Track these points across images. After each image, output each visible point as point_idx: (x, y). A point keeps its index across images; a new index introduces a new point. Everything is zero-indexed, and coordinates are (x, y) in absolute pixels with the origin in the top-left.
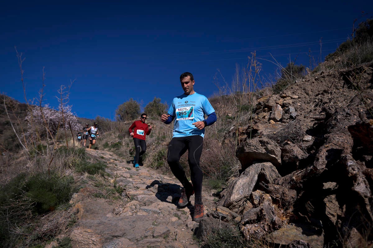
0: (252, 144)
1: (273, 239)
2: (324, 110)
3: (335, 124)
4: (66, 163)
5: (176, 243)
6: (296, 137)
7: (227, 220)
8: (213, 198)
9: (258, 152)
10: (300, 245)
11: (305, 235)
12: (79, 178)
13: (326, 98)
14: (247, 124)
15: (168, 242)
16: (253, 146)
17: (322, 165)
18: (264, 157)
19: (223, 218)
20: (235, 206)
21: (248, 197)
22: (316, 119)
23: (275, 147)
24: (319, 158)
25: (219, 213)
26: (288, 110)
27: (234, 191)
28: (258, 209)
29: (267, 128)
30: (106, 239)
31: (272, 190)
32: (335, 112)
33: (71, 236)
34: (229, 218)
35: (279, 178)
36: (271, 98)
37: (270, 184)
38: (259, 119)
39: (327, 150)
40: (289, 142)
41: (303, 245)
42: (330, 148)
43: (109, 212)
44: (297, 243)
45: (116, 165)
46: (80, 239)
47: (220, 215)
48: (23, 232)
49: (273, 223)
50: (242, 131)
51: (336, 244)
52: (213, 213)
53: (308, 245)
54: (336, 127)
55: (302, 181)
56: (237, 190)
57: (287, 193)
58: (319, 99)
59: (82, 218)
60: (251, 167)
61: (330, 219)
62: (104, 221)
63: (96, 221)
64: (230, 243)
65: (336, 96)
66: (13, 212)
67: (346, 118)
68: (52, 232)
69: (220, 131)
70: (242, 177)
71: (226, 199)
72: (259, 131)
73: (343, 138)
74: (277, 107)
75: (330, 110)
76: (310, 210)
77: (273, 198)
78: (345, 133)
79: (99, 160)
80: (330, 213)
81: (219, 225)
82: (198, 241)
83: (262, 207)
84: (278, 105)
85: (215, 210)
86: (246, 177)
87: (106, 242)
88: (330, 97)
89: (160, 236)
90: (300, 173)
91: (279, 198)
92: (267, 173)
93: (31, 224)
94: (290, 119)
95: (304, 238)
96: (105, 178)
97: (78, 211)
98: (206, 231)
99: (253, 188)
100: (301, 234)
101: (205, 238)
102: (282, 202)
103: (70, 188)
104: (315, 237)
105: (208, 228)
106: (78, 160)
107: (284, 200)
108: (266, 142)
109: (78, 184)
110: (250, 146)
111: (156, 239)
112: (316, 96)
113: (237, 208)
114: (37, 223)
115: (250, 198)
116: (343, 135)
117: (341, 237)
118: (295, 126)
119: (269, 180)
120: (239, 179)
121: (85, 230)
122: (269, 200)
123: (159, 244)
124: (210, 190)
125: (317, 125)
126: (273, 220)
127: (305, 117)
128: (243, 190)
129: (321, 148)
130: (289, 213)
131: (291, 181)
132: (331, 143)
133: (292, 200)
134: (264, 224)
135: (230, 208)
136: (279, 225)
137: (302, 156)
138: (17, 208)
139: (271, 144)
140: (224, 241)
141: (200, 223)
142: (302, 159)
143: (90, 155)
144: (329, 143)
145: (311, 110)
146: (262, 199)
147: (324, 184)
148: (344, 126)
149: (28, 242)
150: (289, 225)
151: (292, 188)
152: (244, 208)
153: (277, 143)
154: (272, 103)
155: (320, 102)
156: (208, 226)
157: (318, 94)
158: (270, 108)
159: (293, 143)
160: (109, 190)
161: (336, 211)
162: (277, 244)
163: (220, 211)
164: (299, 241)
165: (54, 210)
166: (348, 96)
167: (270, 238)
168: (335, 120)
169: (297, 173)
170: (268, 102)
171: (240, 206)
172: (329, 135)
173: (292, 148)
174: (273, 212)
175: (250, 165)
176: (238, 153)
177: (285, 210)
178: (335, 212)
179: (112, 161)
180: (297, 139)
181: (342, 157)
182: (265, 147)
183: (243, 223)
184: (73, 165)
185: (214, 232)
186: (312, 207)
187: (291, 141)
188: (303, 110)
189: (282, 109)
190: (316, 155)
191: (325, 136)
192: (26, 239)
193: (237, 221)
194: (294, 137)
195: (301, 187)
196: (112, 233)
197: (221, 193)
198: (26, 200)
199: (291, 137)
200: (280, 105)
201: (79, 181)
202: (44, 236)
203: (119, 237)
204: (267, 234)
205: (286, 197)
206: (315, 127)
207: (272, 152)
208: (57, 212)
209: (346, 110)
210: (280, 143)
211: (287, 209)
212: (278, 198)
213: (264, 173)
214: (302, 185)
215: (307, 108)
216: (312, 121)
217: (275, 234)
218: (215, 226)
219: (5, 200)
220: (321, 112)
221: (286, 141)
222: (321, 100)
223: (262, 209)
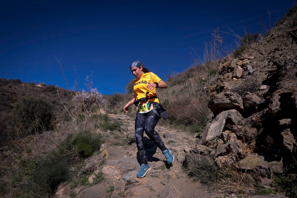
0: (219, 97)
1: (240, 166)
2: (275, 63)
3: (285, 73)
4: (96, 125)
5: (170, 172)
6: (254, 87)
7: (204, 154)
8: (195, 139)
9: (224, 102)
10: (262, 169)
11: (266, 161)
12: (104, 134)
13: (277, 54)
14: (216, 84)
15: (165, 172)
16: (220, 99)
17: (276, 107)
18: (229, 106)
19: (201, 153)
20: (210, 143)
21: (219, 136)
22: (269, 72)
23: (237, 97)
24: (273, 101)
25: (198, 150)
26: (247, 68)
27: (209, 133)
28: (227, 145)
29: (231, 84)
30: (124, 172)
31: (236, 130)
32: (284, 64)
33: (102, 171)
34: (206, 152)
35: (242, 120)
36: (232, 62)
37: (234, 125)
38: (224, 79)
39: (279, 94)
40: (248, 92)
41: (265, 169)
42: (282, 92)
43: (125, 155)
44: (259, 168)
45: (129, 123)
46: (108, 172)
47: (199, 151)
48: (76, 170)
49: (239, 154)
50: (213, 89)
51: (292, 167)
52: (194, 150)
53: (269, 169)
54: (286, 76)
55: (260, 120)
56: (211, 132)
57: (248, 131)
58: (271, 56)
59: (108, 159)
60: (220, 114)
61: (287, 148)
62: (121, 160)
63: (117, 161)
64: (207, 170)
65: (285, 51)
66: (68, 157)
67: (295, 68)
68: (91, 169)
69: (196, 91)
70: (213, 123)
71: (204, 139)
72: (225, 88)
73: (292, 83)
74: (237, 68)
75: (281, 62)
76: (269, 142)
77: (237, 136)
78: (295, 79)
79: (117, 121)
80: (287, 143)
81: (199, 158)
82: (186, 170)
83: (229, 143)
84: (238, 66)
85: (195, 148)
86: (217, 122)
87: (124, 174)
88: (280, 53)
89: (159, 168)
90: (258, 115)
91: (243, 135)
92: (233, 117)
93: (79, 164)
94: (248, 75)
95: (265, 164)
96: (121, 132)
97: (105, 155)
98: (190, 163)
99: (222, 130)
100: (263, 161)
101: (190, 168)
102: (245, 138)
103: (99, 141)
104: (275, 162)
105: (191, 161)
106: (103, 122)
107: (247, 136)
108: (229, 94)
109: (104, 137)
110: (218, 99)
111: (156, 171)
112: (269, 55)
113: (212, 145)
114: (82, 164)
115: (222, 137)
116: (293, 81)
117: (296, 161)
118: (252, 79)
119: (235, 122)
120: (211, 124)
121: (110, 167)
122: (234, 137)
123: (159, 174)
124: (194, 133)
125: (270, 76)
126: (238, 152)
127: (260, 72)
128: (215, 131)
129: (274, 93)
130: (252, 146)
131: (251, 122)
132: (282, 89)
133: (253, 136)
134: (232, 155)
135: (207, 145)
136: (244, 155)
137: (260, 101)
138: (71, 155)
139: (234, 96)
140: (203, 169)
141: (185, 158)
142: (260, 104)
143: (112, 118)
144: (281, 88)
145: (265, 66)
146: (229, 137)
147: (280, 121)
148: (293, 74)
149: (78, 176)
150: (253, 155)
151: (253, 126)
152: (217, 145)
153: (239, 94)
154: (233, 65)
155: (272, 58)
156: (191, 159)
157: (271, 53)
158: (232, 69)
159: (252, 92)
160: (124, 140)
161: (292, 140)
162: (244, 169)
163: (199, 148)
164: (261, 166)
165: (92, 155)
166: (296, 49)
167: (238, 166)
168: (284, 70)
169: (256, 115)
170: (230, 65)
171: (214, 143)
172: (280, 82)
173: (251, 97)
174: (238, 146)
175: (219, 113)
176: (210, 105)
177: (248, 144)
178: (291, 142)
179: (126, 120)
180: (255, 89)
181: (292, 98)
182: (229, 98)
183: (216, 156)
184: (100, 126)
185: (195, 163)
186: (271, 140)
187: (250, 91)
188: (259, 67)
189: (241, 69)
190: (270, 100)
191: (276, 84)
192: (77, 174)
193: (212, 154)
194: (252, 88)
195: (260, 125)
196: (127, 168)
197: (200, 135)
198: (74, 151)
199: (249, 88)
200: (240, 66)
201: (105, 136)
202: (87, 172)
203: (132, 170)
204: (235, 162)
205: (248, 134)
206: (269, 78)
207: (236, 101)
208: (93, 156)
209: (294, 60)
210: (241, 94)
211: (250, 143)
212: (241, 135)
213: (230, 118)
214: (261, 124)
215: (262, 65)
216: (266, 74)
217: (242, 162)
218: (196, 159)
219: (63, 151)
220: (273, 65)
221: (246, 92)
222: (273, 57)
223: (230, 144)
